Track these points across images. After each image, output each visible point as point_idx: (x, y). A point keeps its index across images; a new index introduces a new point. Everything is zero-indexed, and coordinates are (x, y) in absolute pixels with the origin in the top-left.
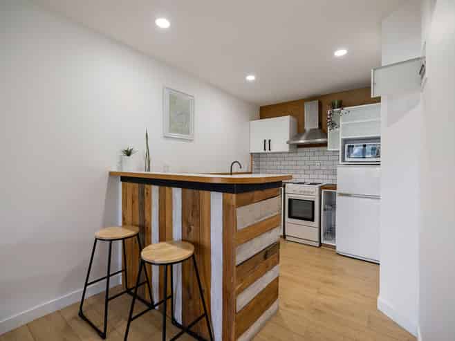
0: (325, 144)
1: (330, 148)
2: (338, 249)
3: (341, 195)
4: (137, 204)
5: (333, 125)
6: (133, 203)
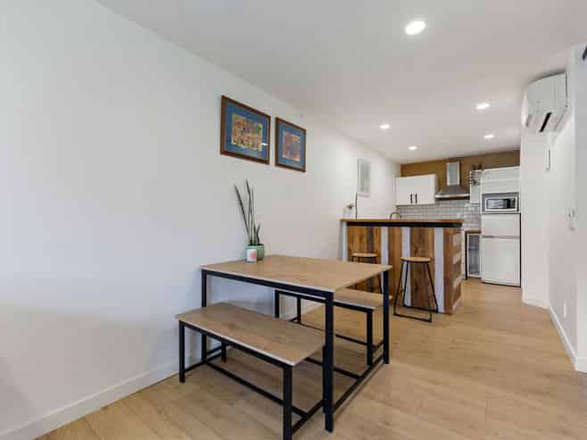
0: (468, 198)
1: (471, 201)
2: (483, 279)
3: (485, 237)
4: (365, 239)
5: (475, 183)
6: (361, 239)
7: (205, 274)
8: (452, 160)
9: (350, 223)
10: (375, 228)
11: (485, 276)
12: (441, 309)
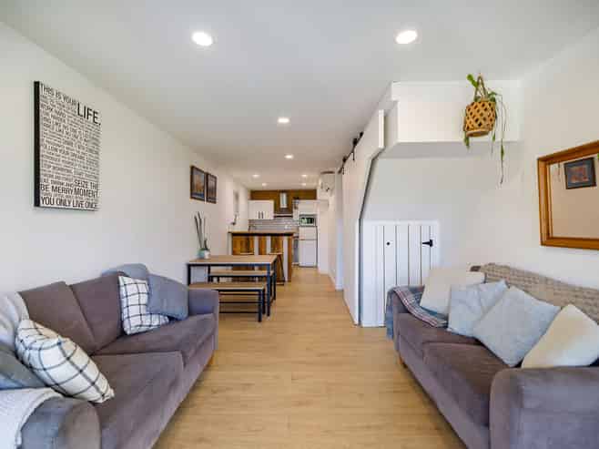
0: (292, 217)
1: (294, 218)
2: (300, 265)
3: (300, 240)
4: (244, 244)
5: (296, 208)
6: (241, 244)
7: (189, 266)
8: (283, 191)
9: (234, 235)
10: (250, 237)
11: (301, 263)
12: (286, 279)
